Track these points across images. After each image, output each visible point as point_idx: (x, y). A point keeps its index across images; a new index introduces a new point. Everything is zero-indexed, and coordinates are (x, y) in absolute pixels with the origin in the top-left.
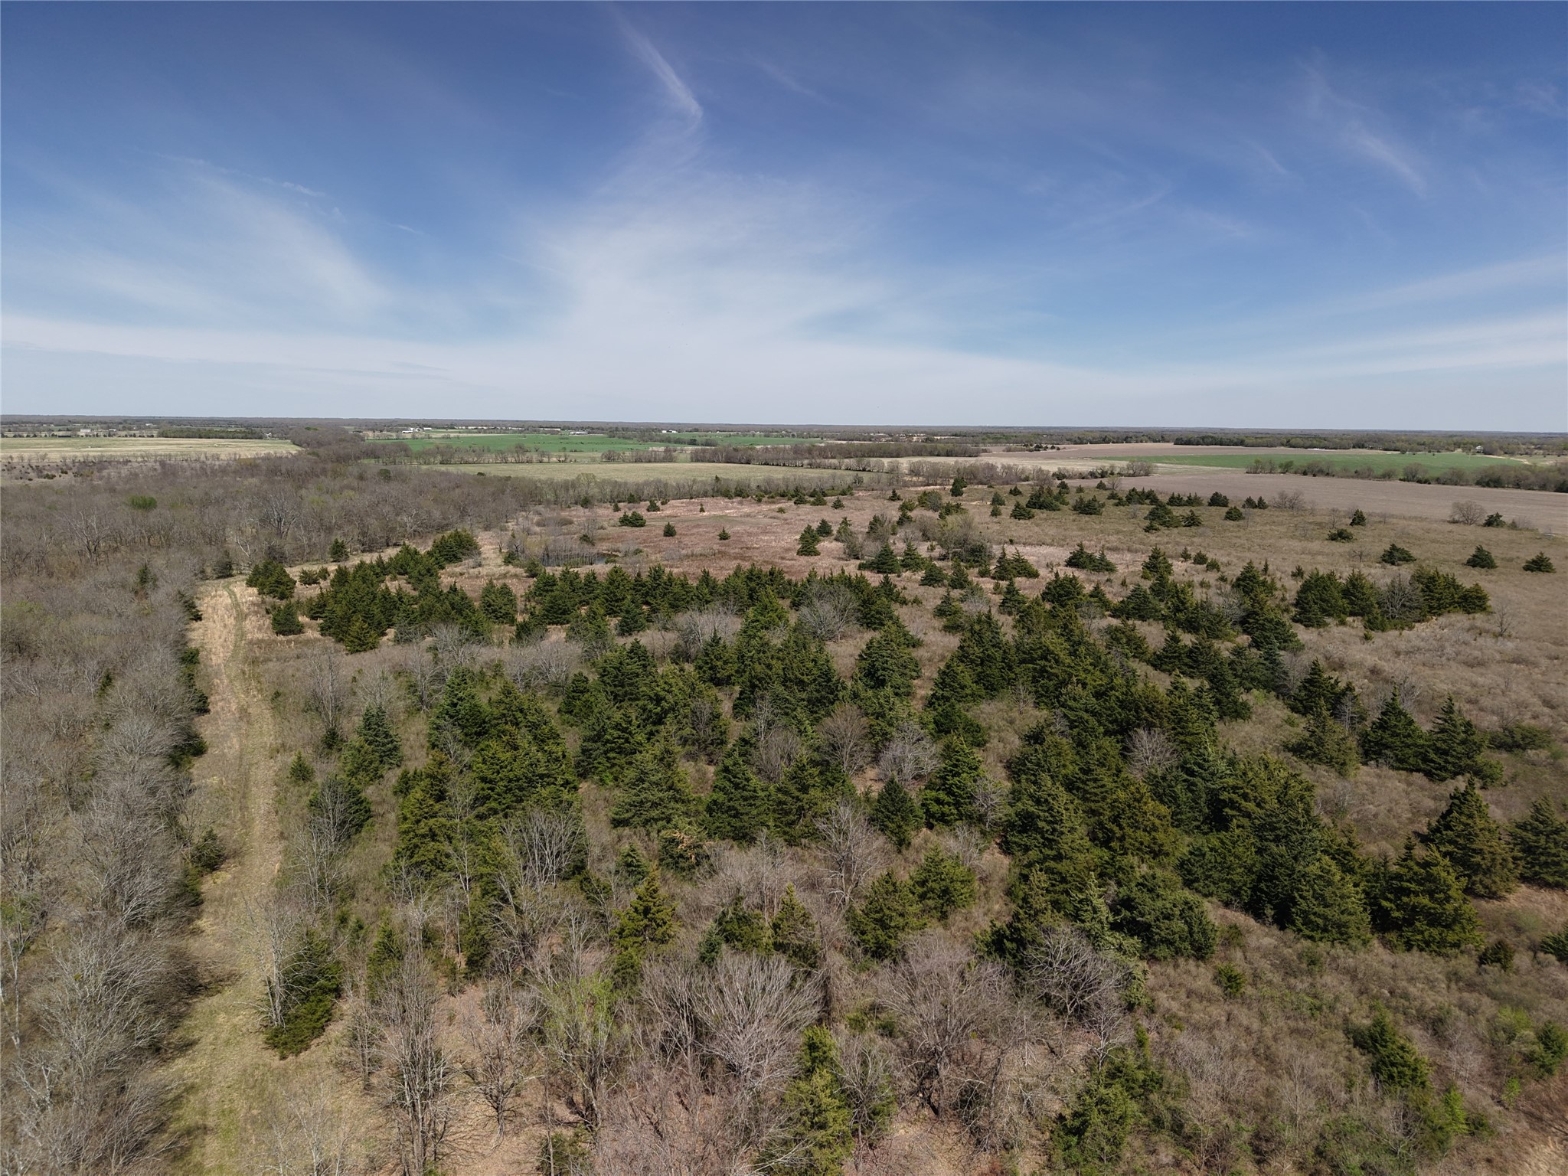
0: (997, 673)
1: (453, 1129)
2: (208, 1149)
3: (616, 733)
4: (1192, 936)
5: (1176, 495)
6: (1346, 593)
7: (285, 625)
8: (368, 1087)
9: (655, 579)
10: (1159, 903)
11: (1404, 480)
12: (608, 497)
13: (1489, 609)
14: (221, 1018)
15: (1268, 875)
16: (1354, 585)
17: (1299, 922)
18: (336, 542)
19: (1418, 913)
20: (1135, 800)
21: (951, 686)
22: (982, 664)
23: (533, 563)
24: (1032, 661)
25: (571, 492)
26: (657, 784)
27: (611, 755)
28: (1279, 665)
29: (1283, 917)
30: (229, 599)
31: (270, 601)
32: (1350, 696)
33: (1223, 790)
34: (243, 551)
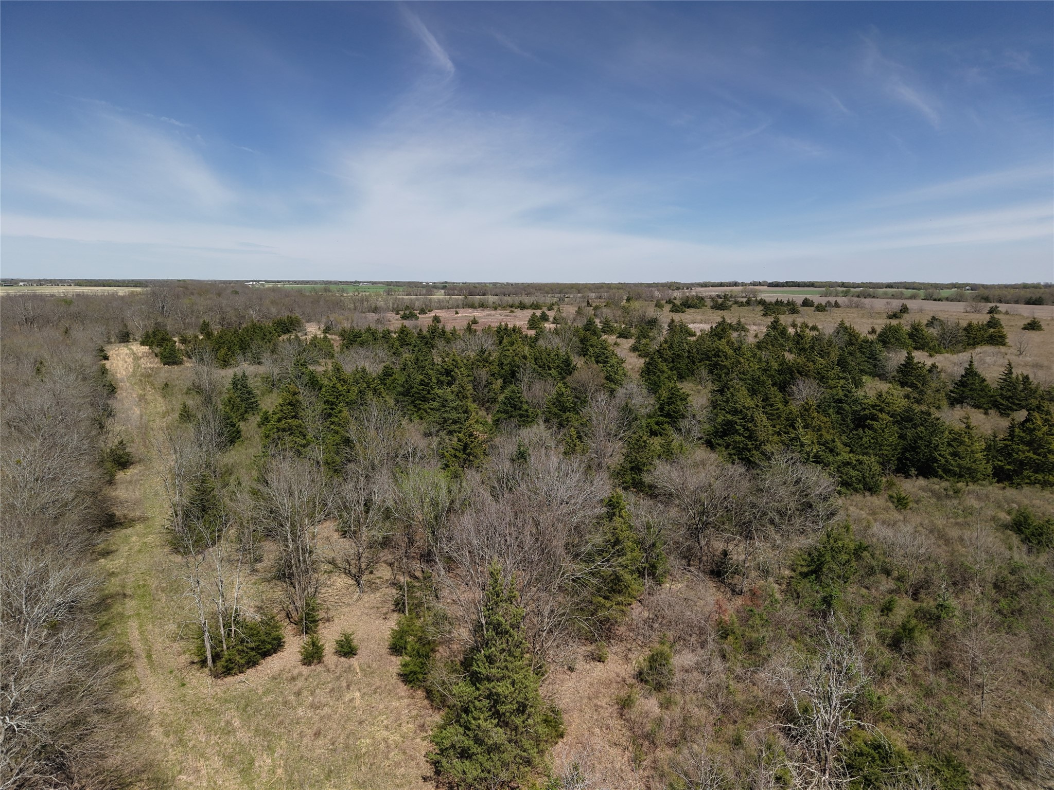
0: (685, 367)
1: (323, 591)
2: (127, 606)
3: (420, 388)
4: (864, 479)
5: (779, 300)
6: (911, 335)
7: (170, 359)
8: (254, 571)
9: (432, 333)
10: (839, 458)
11: (924, 300)
12: (391, 308)
13: (1008, 344)
14: (134, 539)
15: (912, 447)
16: (916, 330)
17: (940, 472)
18: (204, 322)
19: (1026, 464)
20: (806, 410)
21: (654, 372)
22: (673, 362)
23: (344, 330)
24: (709, 358)
25: (365, 303)
26: (456, 409)
27: (417, 402)
28: (879, 361)
29: (927, 470)
30: (128, 352)
31: (157, 350)
32: (935, 372)
33: (864, 409)
34: (137, 325)
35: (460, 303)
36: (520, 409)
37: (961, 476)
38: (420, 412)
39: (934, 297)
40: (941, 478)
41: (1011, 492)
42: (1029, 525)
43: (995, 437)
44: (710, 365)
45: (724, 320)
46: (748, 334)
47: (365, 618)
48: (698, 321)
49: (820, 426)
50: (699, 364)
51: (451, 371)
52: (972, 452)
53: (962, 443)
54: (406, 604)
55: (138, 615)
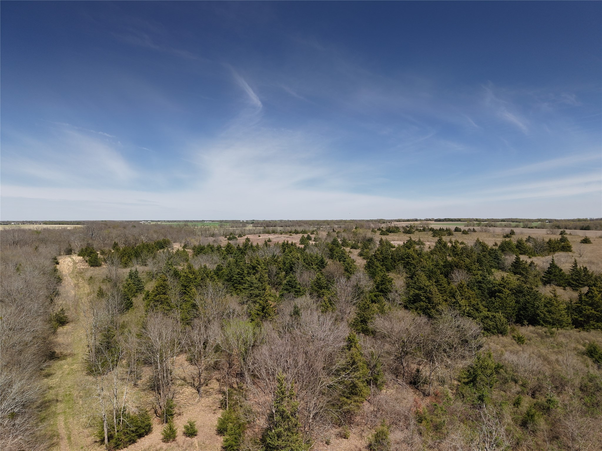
0: (390, 264)
1: (177, 397)
2: (58, 407)
4: (497, 326)
5: (441, 228)
6: (517, 247)
7: (94, 263)
8: (135, 385)
9: (245, 247)
10: (481, 314)
11: (523, 228)
12: (222, 234)
13: (573, 251)
14: (65, 367)
15: (523, 308)
16: (520, 243)
17: (541, 322)
18: (115, 243)
19: (591, 317)
20: (461, 287)
21: (372, 267)
22: (383, 261)
23: (195, 246)
24: (403, 259)
25: (207, 232)
28: (500, 260)
29: (533, 321)
30: (70, 260)
31: (87, 258)
32: (533, 266)
33: (494, 287)
34: (77, 245)
35: (261, 231)
36: (295, 287)
37: (554, 324)
38: (237, 291)
39: (529, 226)
40: (542, 325)
41: (584, 334)
42: (597, 352)
43: (571, 301)
44: (404, 263)
45: (411, 239)
46: (425, 246)
47: (202, 413)
48: (396, 240)
49: (469, 296)
50: (398, 263)
51: (256, 267)
52: (559, 310)
53: (552, 305)
54: (227, 404)
55: (65, 412)
